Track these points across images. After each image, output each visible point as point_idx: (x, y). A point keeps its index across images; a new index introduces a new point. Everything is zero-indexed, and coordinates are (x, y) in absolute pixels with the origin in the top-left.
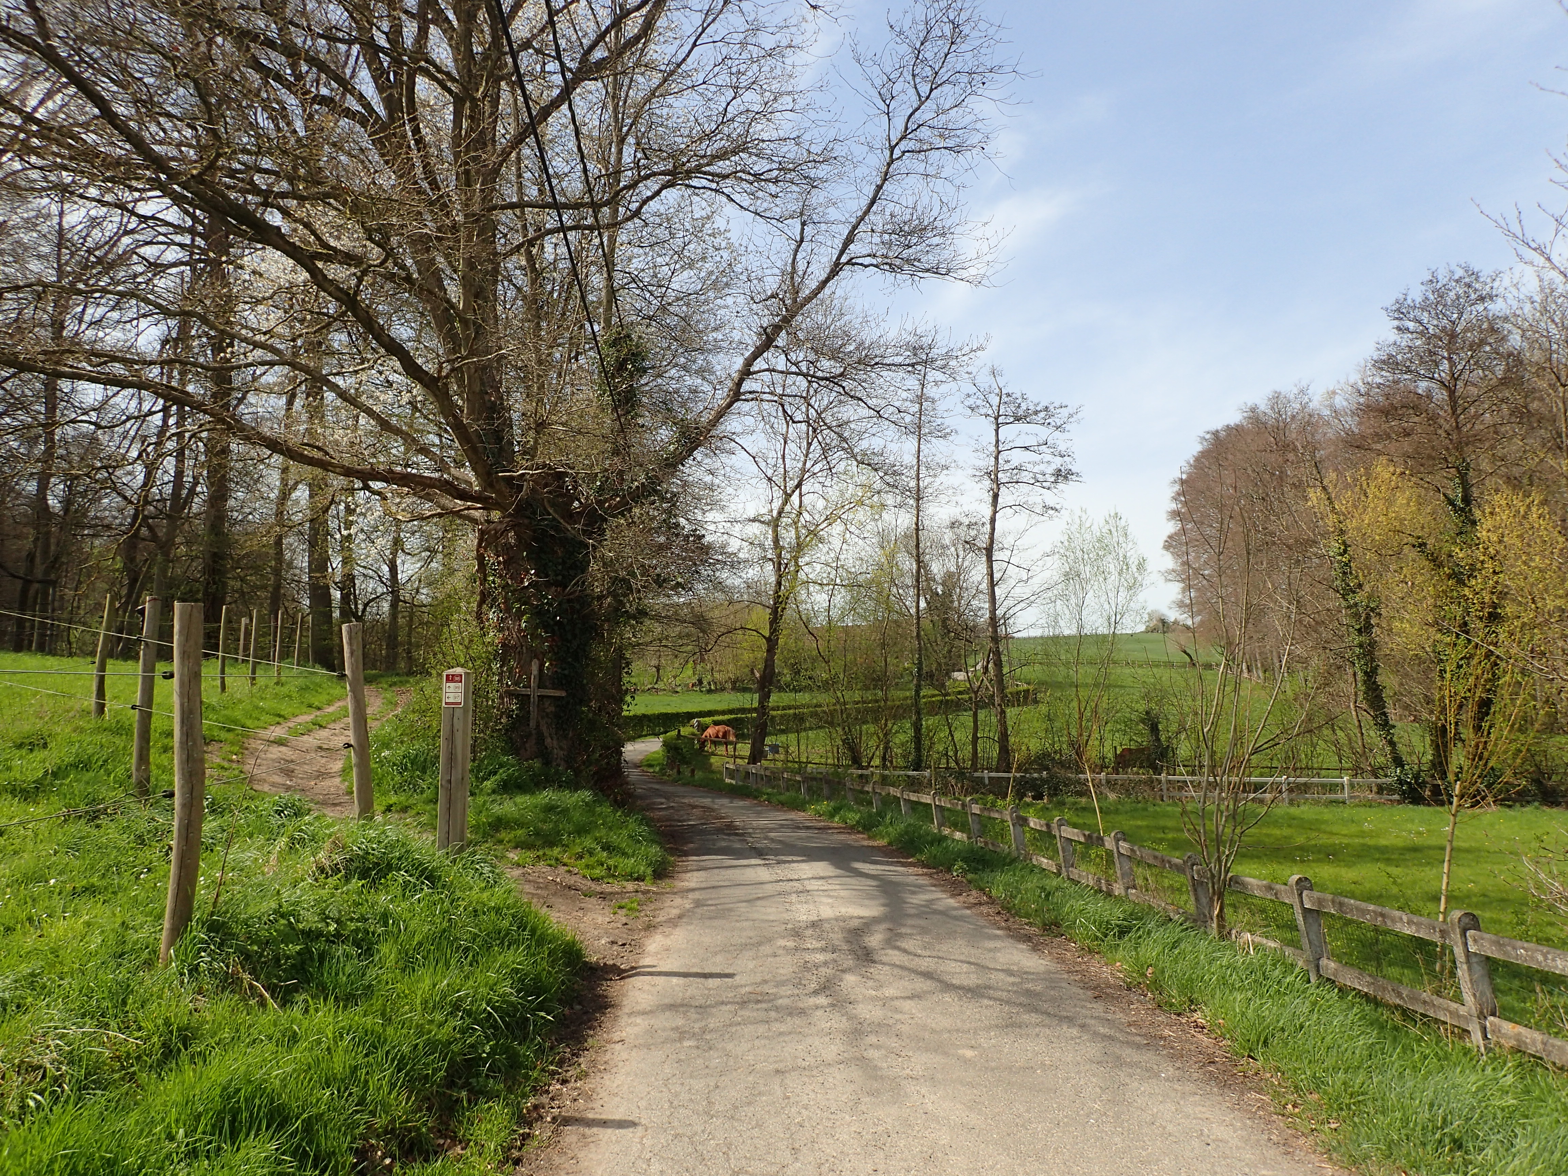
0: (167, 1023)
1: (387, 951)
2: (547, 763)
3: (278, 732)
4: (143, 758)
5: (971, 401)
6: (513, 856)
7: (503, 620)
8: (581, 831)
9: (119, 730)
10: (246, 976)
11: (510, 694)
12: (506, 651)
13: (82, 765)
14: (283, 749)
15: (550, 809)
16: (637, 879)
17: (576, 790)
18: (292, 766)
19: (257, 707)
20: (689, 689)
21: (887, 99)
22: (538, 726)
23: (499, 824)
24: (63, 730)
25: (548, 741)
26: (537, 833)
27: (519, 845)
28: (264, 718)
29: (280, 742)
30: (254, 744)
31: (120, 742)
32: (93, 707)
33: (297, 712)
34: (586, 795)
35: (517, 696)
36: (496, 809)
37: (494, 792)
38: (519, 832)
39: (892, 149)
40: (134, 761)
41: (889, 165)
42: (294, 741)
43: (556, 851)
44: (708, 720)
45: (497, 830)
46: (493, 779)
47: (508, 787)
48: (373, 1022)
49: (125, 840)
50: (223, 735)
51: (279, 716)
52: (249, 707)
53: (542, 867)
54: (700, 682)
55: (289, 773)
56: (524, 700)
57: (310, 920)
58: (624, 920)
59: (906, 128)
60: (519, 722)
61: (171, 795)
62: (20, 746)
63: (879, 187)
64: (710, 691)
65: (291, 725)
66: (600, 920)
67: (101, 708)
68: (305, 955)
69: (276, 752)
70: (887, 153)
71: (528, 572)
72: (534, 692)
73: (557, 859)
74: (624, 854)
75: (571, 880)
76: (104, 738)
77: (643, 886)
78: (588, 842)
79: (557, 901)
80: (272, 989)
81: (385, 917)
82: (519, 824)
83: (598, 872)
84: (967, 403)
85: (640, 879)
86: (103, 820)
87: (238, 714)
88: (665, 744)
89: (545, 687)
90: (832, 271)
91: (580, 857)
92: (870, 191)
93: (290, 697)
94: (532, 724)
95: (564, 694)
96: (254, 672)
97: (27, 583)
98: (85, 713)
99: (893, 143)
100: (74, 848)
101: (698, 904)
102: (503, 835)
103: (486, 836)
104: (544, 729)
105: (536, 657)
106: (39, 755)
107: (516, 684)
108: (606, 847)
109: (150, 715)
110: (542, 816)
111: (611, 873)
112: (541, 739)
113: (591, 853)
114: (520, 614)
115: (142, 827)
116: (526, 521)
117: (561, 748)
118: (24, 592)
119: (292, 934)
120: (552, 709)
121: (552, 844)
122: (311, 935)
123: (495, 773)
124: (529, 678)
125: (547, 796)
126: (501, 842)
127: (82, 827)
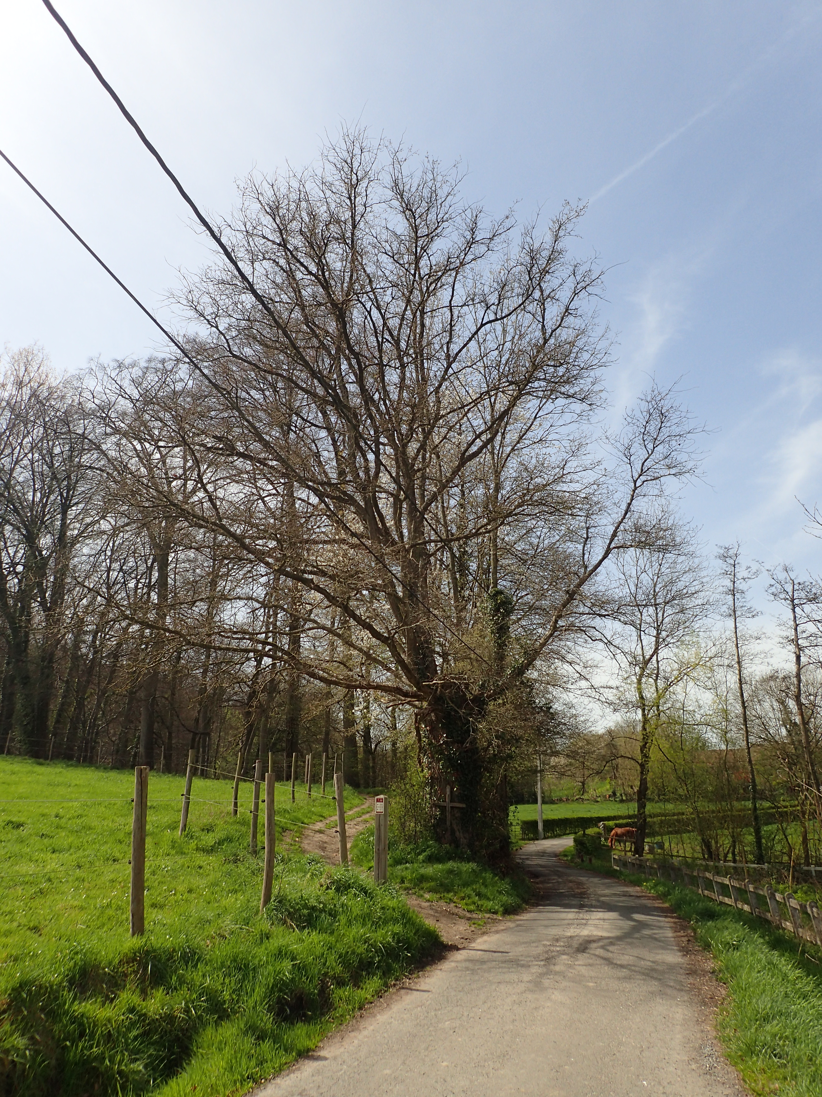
0: (261, 931)
1: (343, 919)
2: (457, 846)
3: (319, 826)
4: (255, 836)
5: (773, 590)
6: (427, 896)
7: (430, 763)
8: (466, 885)
9: (244, 823)
10: (289, 921)
11: (436, 806)
12: (433, 781)
13: (229, 839)
14: (321, 835)
15: (451, 872)
16: (493, 913)
17: (468, 862)
18: (325, 845)
19: (310, 811)
20: (606, 799)
21: (629, 457)
22: (451, 824)
23: (422, 879)
24: (220, 822)
25: (457, 834)
26: (442, 885)
27: (430, 890)
28: (314, 817)
29: (320, 832)
30: (307, 832)
31: (244, 829)
32: (232, 811)
33: (332, 814)
34: (472, 866)
35: (439, 807)
36: (422, 871)
37: (423, 861)
38: (432, 884)
39: (635, 482)
40: (251, 839)
41: (634, 491)
42: (328, 832)
43: (451, 895)
44: (611, 823)
45: (421, 882)
46: (424, 854)
47: (431, 859)
48: (332, 939)
49: (247, 873)
50: (292, 827)
51: (322, 816)
52: (306, 811)
53: (442, 903)
54: (614, 794)
55: (324, 849)
56: (443, 809)
57: (313, 902)
58: (473, 929)
59: (642, 470)
60: (441, 821)
61: (264, 848)
62: (203, 830)
63: (629, 504)
64: (622, 801)
65: (328, 822)
66: (461, 928)
67: (236, 812)
68: (310, 915)
69: (318, 837)
70: (633, 484)
71: (442, 736)
72: (448, 804)
73: (450, 899)
74: (488, 899)
75: (456, 910)
76: (237, 827)
77: (495, 916)
78: (468, 891)
79: (443, 920)
80: (297, 926)
81: (343, 906)
82: (432, 879)
83: (472, 907)
84: (770, 591)
85: (495, 913)
86: (239, 864)
87: (300, 815)
88: (575, 840)
89: (454, 802)
90: (605, 554)
91: (463, 899)
92: (624, 507)
93: (329, 805)
94: (448, 823)
95: (464, 806)
96: (310, 791)
97: (195, 734)
98: (228, 813)
99: (635, 479)
100: (229, 874)
101: (518, 926)
102: (425, 885)
103: (416, 885)
104: (455, 826)
105: (449, 784)
106: (211, 835)
107: (438, 799)
108: (479, 895)
109: (257, 815)
110: (446, 875)
111: (479, 908)
112: (453, 832)
113: (469, 897)
114: (439, 760)
115: (254, 867)
116: (440, 707)
117: (465, 838)
118: (193, 740)
119: (306, 906)
120: (458, 815)
121: (448, 891)
122: (313, 908)
123: (425, 851)
124: (445, 796)
125: (451, 865)
126: (422, 889)
127: (231, 866)
